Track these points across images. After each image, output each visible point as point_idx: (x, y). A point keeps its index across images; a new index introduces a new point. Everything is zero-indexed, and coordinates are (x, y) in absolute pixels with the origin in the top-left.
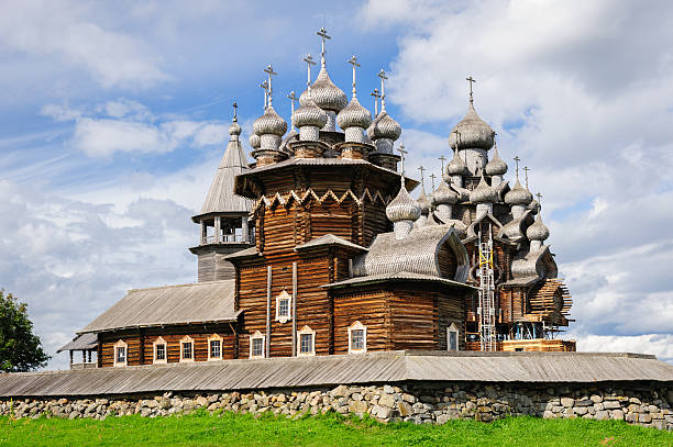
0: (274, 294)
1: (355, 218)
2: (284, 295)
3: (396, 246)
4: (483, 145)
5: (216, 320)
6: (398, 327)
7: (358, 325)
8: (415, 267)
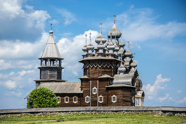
0: (92, 87)
1: (111, 71)
2: (95, 88)
3: (121, 78)
4: (118, 37)
5: (77, 93)
6: (124, 97)
7: (114, 96)
8: (126, 83)
